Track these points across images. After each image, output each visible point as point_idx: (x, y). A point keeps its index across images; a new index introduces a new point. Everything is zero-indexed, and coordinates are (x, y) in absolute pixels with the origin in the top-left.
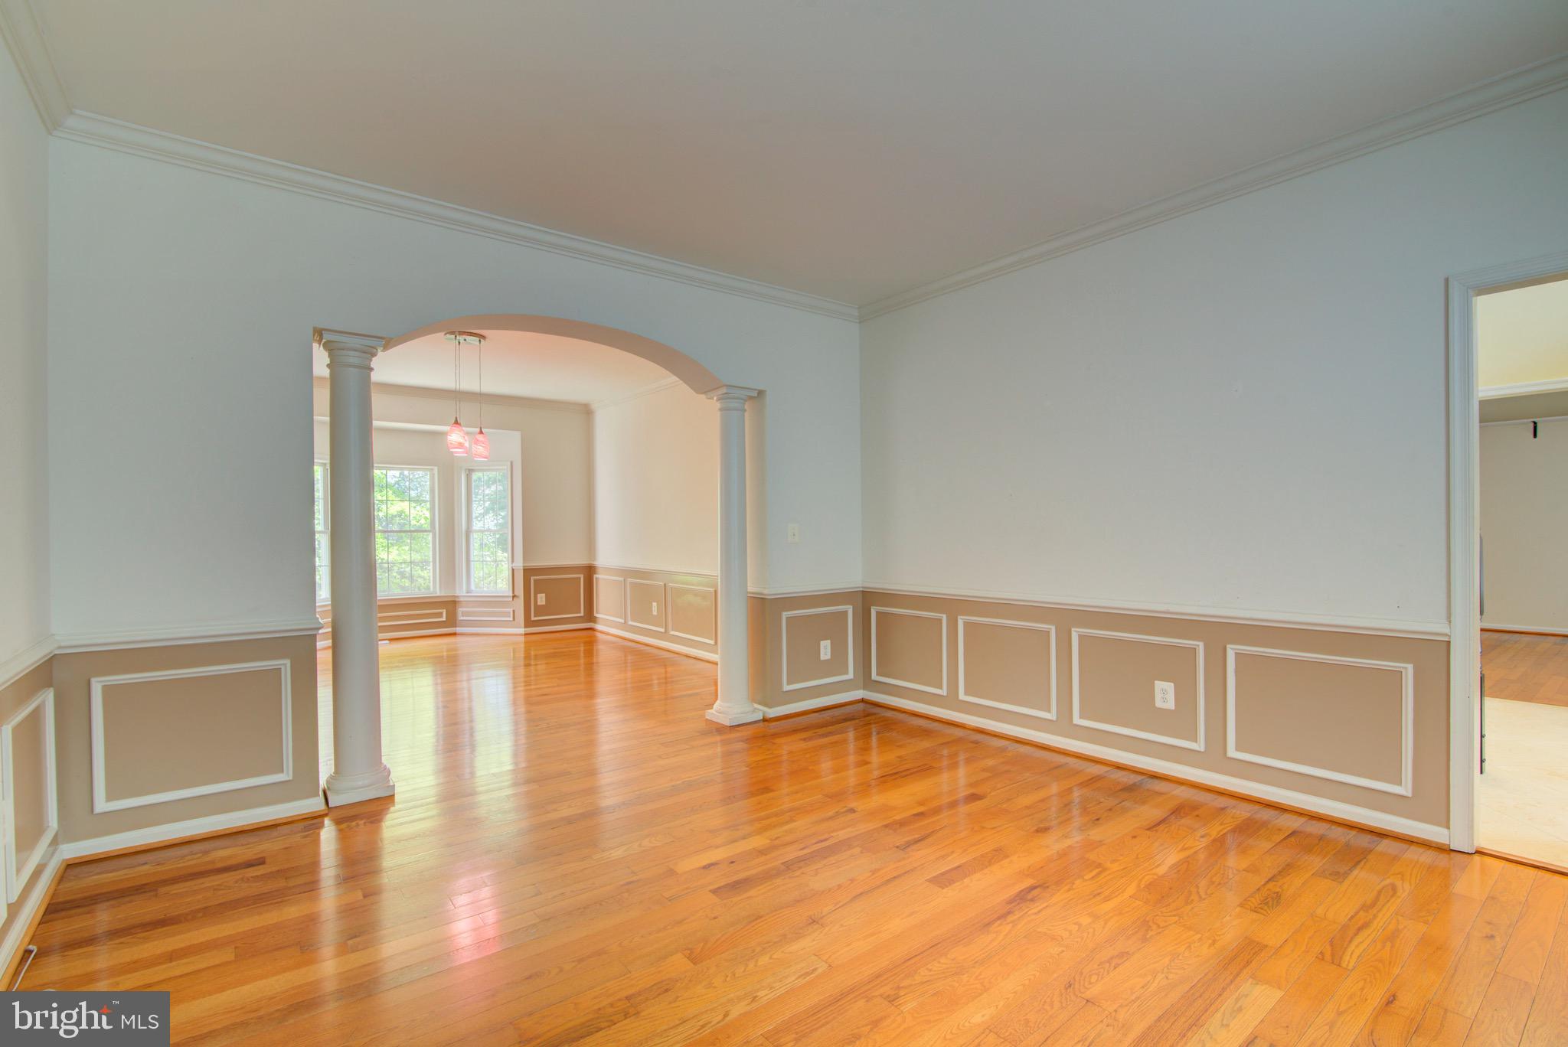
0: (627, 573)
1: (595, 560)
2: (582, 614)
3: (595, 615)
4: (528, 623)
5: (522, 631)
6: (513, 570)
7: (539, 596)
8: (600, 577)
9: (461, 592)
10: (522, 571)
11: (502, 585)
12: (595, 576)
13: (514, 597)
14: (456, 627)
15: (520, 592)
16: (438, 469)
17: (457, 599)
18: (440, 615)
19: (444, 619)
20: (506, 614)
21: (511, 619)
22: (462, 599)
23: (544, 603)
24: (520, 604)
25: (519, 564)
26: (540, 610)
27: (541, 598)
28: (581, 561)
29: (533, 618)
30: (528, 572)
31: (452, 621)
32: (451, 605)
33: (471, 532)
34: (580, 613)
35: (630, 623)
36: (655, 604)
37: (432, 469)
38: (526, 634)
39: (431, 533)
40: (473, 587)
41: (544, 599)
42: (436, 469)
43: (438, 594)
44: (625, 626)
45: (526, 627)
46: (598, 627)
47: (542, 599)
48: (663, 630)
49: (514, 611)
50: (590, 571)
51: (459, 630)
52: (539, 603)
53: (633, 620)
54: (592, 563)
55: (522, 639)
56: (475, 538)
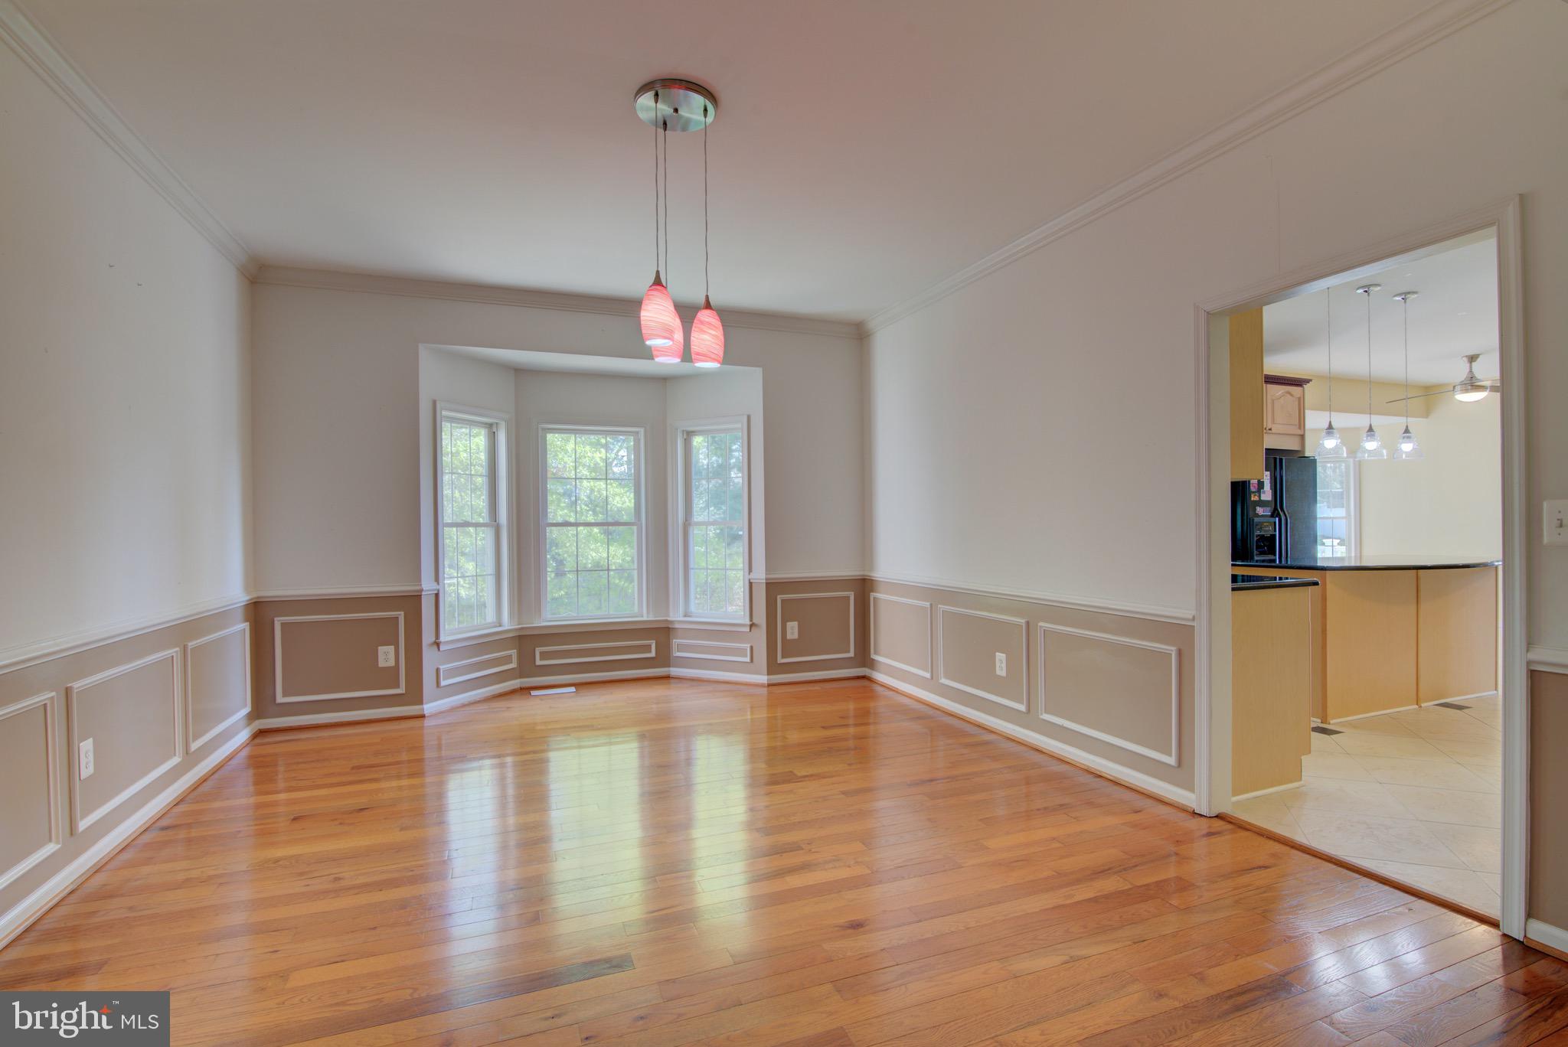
0: (938, 595)
1: (872, 568)
2: (851, 654)
3: (873, 656)
4: (773, 667)
5: (763, 679)
6: (751, 584)
7: (789, 624)
8: (881, 597)
9: (676, 616)
10: (764, 587)
11: (734, 609)
12: (873, 595)
13: (751, 626)
14: (669, 666)
15: (761, 618)
16: (645, 432)
17: (670, 626)
18: (648, 648)
19: (653, 654)
20: (740, 652)
21: (748, 659)
22: (677, 626)
23: (796, 636)
24: (760, 637)
25: (760, 574)
26: (790, 648)
27: (792, 628)
28: (847, 570)
29: (780, 660)
30: (773, 588)
31: (664, 657)
32: (663, 632)
33: (690, 524)
34: (849, 652)
35: (944, 681)
36: (1001, 657)
37: (637, 433)
38: (769, 685)
39: (635, 528)
40: (693, 608)
41: (796, 630)
42: (642, 430)
43: (645, 618)
44: (931, 684)
45: (769, 673)
46: (879, 677)
47: (793, 630)
48: (1022, 708)
49: (752, 648)
50: (864, 586)
51: (674, 671)
52: (789, 636)
53: (947, 677)
54: (866, 573)
55: (764, 691)
56: (696, 533)
